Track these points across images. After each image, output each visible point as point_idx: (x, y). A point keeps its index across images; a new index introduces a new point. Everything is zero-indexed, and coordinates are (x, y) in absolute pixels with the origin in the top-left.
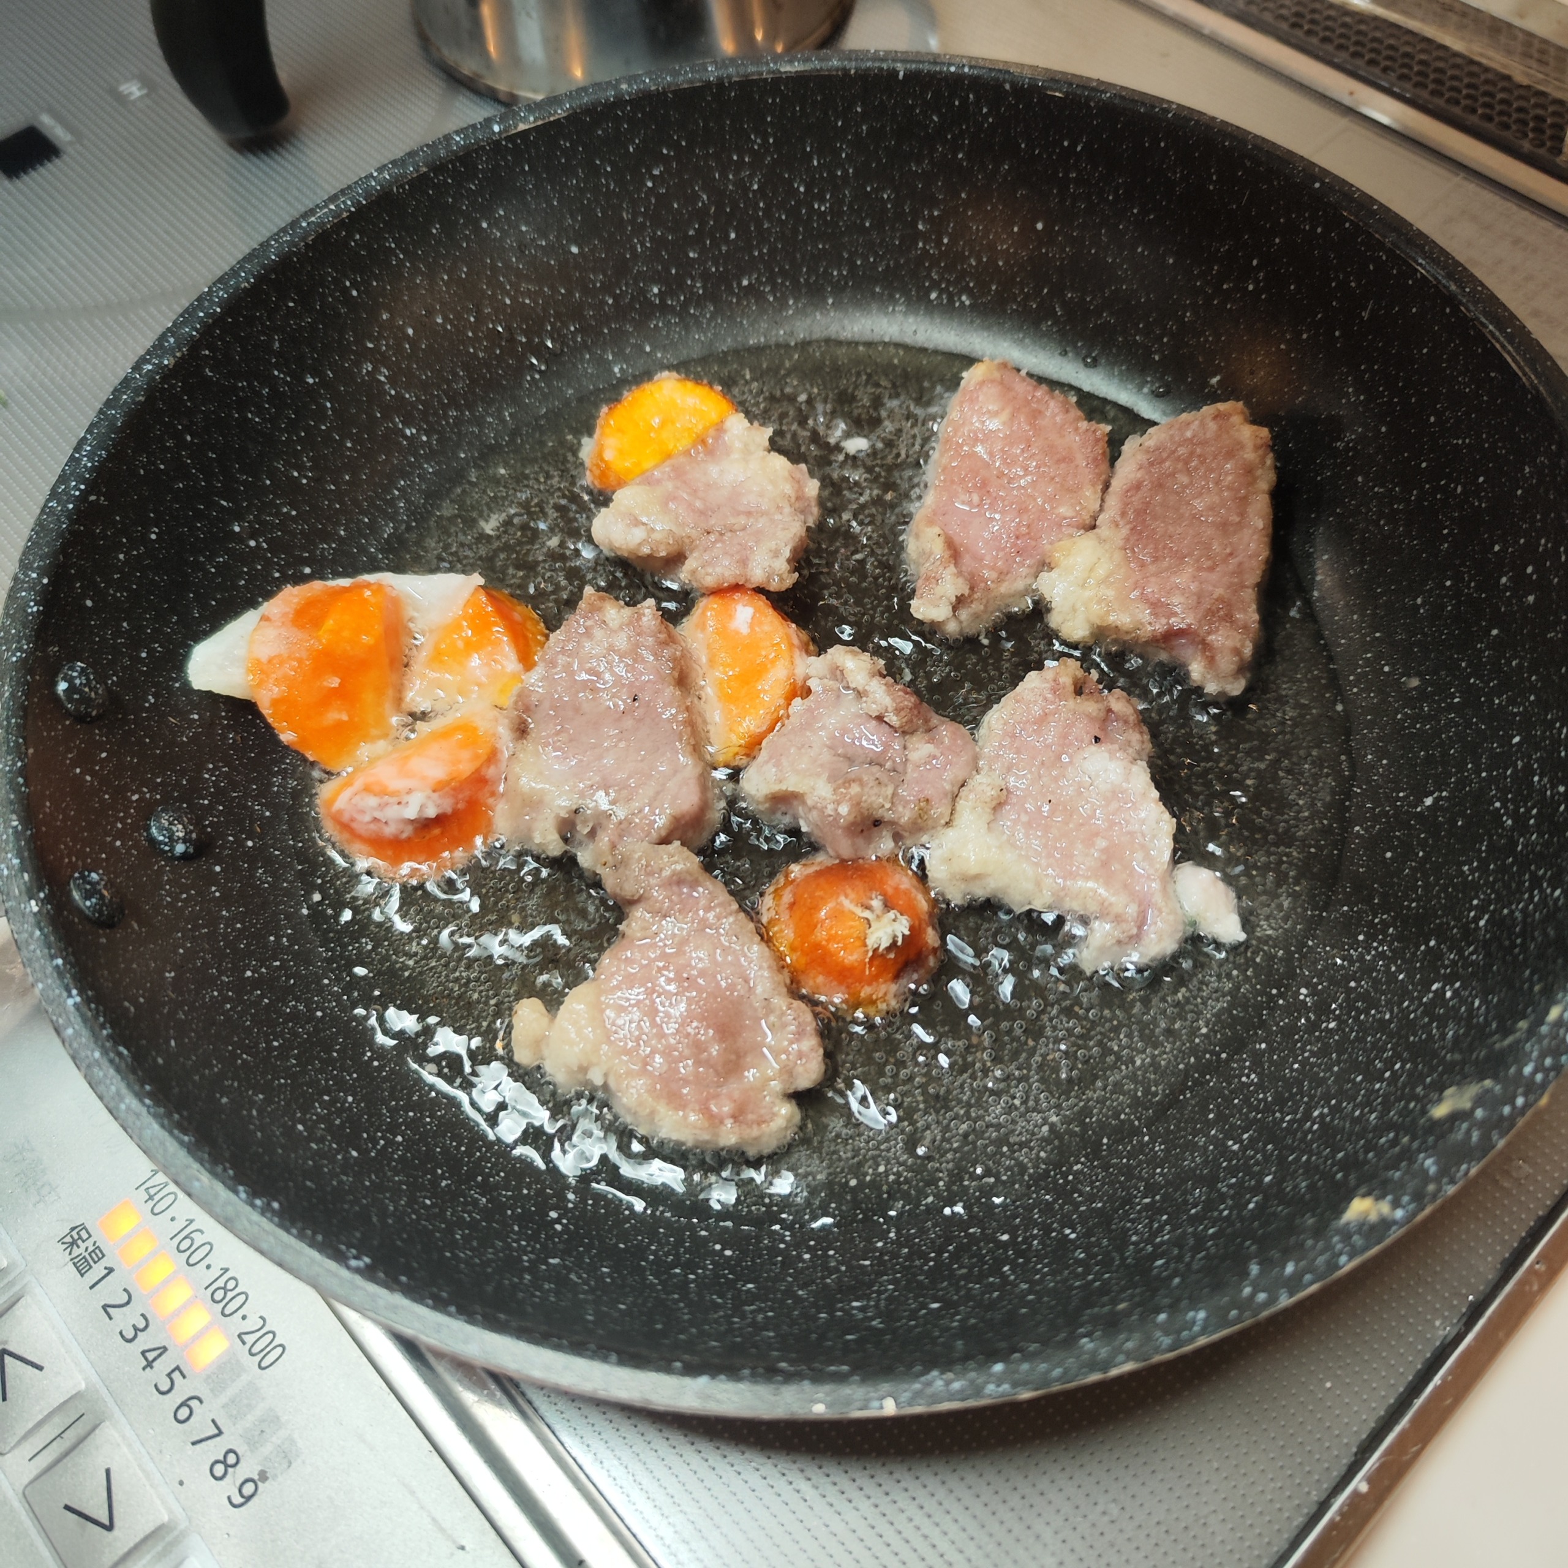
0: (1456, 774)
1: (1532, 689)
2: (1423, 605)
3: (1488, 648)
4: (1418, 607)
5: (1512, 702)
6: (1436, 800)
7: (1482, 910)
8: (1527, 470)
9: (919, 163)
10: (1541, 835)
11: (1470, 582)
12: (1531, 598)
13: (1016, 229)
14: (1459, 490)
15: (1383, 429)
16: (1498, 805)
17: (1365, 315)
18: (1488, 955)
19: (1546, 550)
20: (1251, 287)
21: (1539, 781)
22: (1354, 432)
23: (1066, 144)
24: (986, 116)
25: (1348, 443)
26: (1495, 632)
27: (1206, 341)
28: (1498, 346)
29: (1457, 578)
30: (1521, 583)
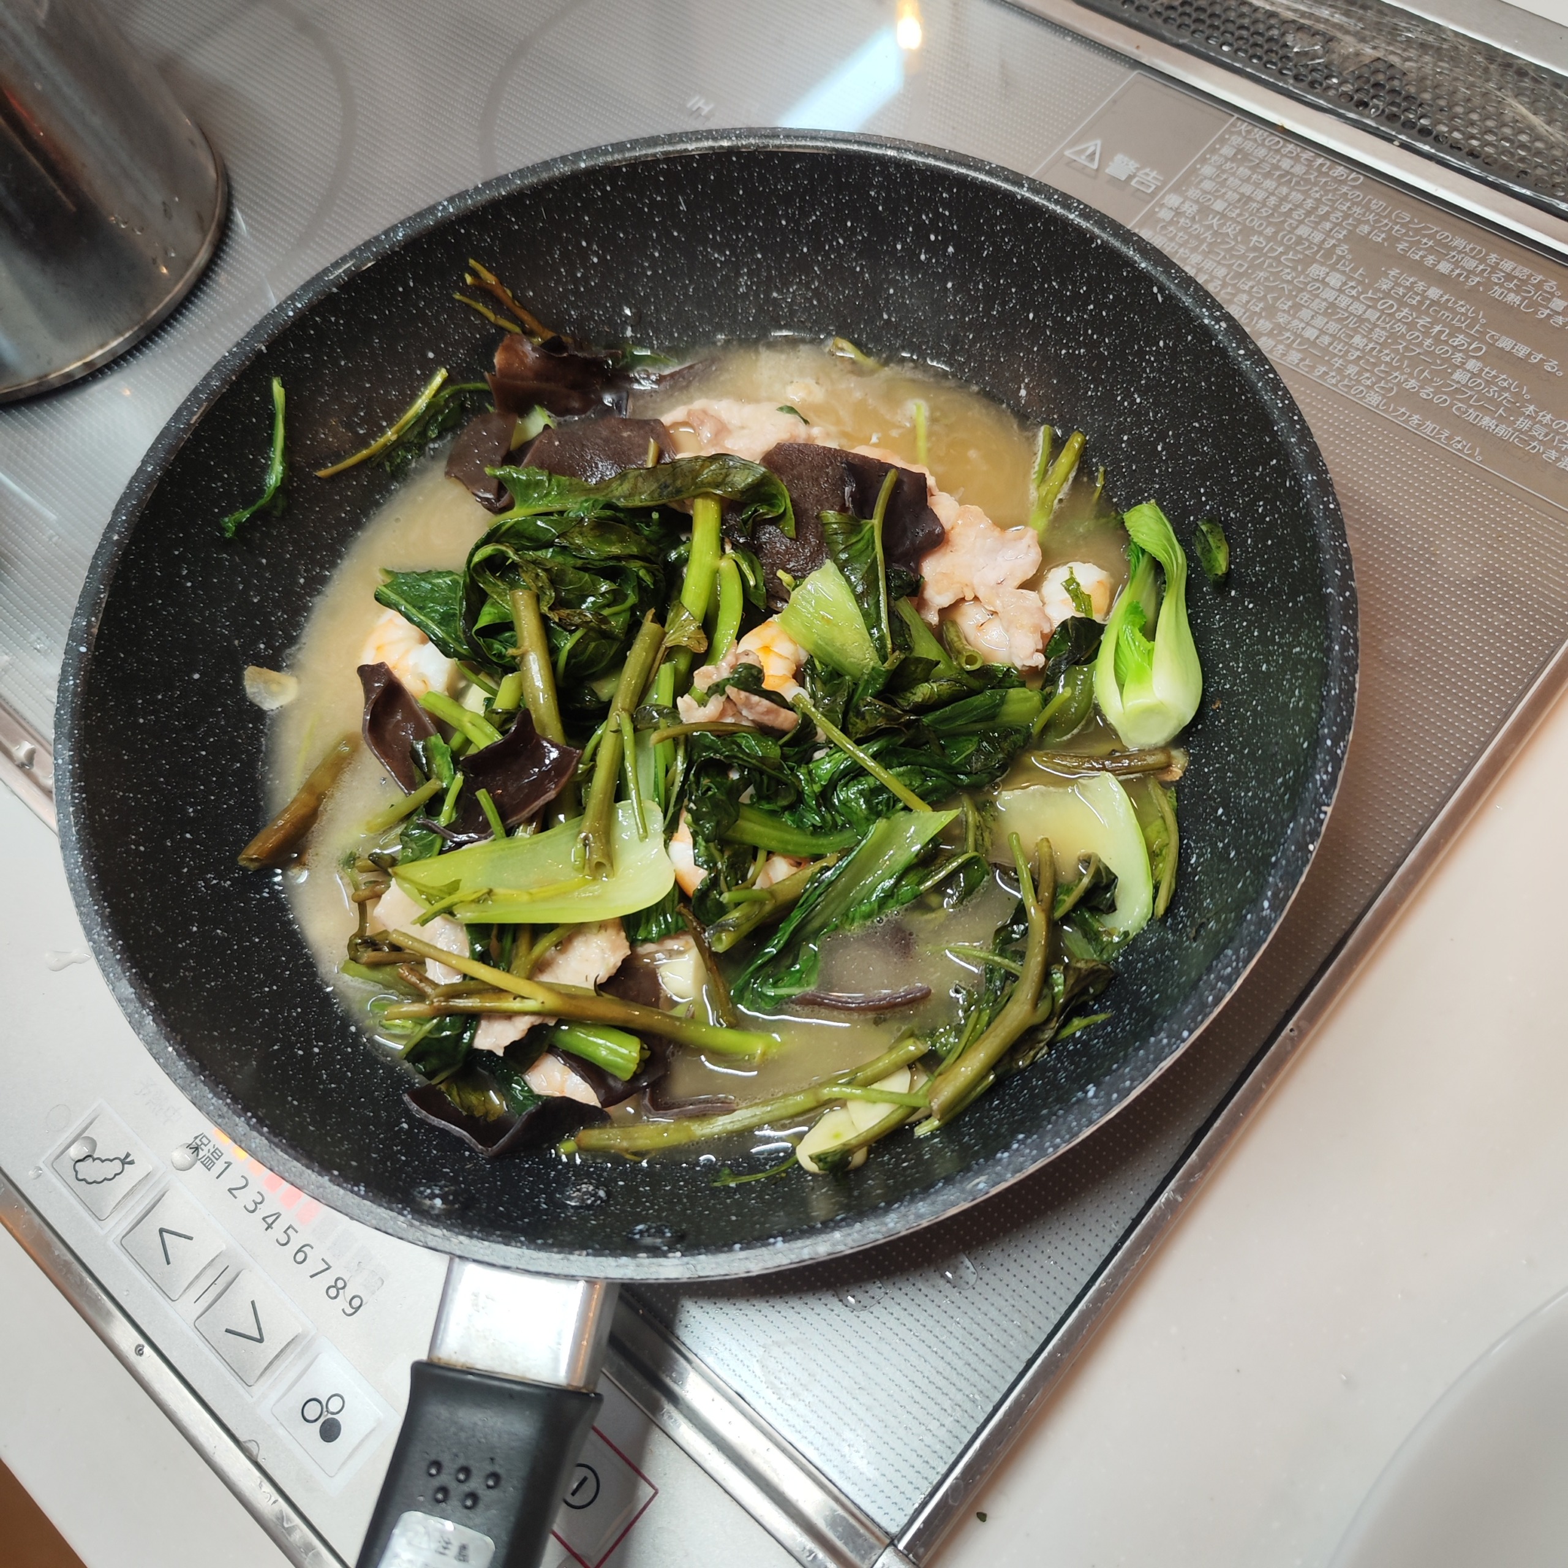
0: (1019, 365)
1: (1008, 286)
2: (890, 316)
3: (955, 296)
4: (889, 319)
5: (1003, 304)
6: (1027, 387)
7: (1127, 395)
8: (872, 193)
9: (322, 395)
10: (1110, 335)
11: (903, 278)
12: (951, 249)
13: (419, 372)
14: (841, 241)
15: (759, 256)
16: (1063, 352)
17: (683, 207)
18: (1165, 407)
19: (930, 220)
20: (595, 260)
21: (1072, 317)
22: (742, 276)
23: (401, 289)
24: (337, 323)
25: (746, 284)
26: (949, 285)
27: (599, 315)
28: (786, 150)
29: (893, 283)
30: (932, 249)
